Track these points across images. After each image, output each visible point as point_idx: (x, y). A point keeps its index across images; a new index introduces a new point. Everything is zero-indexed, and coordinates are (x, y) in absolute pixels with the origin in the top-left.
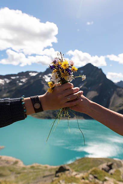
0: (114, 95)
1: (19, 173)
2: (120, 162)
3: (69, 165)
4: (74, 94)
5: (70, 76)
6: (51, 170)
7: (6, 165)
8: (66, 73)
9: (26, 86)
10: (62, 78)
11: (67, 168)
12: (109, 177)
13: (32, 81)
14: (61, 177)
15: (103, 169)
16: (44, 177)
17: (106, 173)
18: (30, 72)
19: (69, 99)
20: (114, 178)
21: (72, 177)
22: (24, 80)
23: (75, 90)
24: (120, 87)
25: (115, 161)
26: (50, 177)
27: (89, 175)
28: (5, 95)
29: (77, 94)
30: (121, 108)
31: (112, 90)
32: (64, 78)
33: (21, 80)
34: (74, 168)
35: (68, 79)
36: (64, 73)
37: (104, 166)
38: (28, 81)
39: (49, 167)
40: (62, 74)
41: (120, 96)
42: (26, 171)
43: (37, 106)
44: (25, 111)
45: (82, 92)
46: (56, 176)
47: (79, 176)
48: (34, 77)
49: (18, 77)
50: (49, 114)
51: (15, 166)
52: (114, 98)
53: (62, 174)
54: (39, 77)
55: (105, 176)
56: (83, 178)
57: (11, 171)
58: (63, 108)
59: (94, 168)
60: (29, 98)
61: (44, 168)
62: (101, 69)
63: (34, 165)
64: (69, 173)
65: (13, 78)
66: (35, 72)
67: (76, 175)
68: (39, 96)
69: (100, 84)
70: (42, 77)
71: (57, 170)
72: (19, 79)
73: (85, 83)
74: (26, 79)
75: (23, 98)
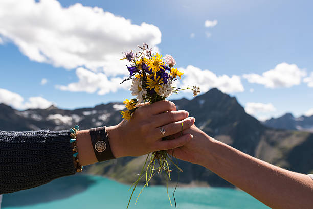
0: (262, 143)
4: (176, 123)
5: (167, 87)
8: (158, 80)
10: (151, 90)
13: (118, 119)
18: (115, 103)
19: (164, 133)
22: (104, 118)
23: (178, 114)
24: (271, 129)
29: (181, 123)
31: (257, 133)
32: (153, 89)
33: (100, 118)
35: (163, 92)
36: (154, 80)
38: (111, 119)
40: (150, 80)
41: (272, 144)
43: (101, 147)
44: (74, 156)
45: (192, 120)
49: (94, 112)
52: (263, 149)
60: (88, 131)
62: (234, 98)
68: (107, 128)
69: (235, 124)
72: (96, 116)
73: (209, 121)
74: (109, 115)
75: (75, 131)
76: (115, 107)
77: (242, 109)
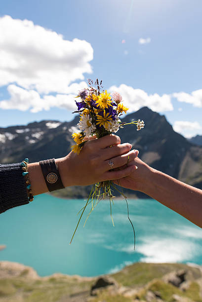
0: (187, 159)
1: (30, 290)
2: (198, 269)
3: (114, 275)
4: (122, 156)
5: (115, 123)
6: (83, 284)
7: (8, 276)
8: (107, 117)
9: (41, 145)
10: (100, 126)
11: (111, 280)
12: (180, 295)
13: (51, 137)
14: (101, 296)
15: (170, 282)
16: (72, 296)
17: (175, 289)
18: (48, 122)
19: (112, 165)
20: (189, 297)
21: (118, 296)
22: (37, 135)
24: (195, 146)
25: (190, 268)
26: (81, 296)
27: (146, 292)
28: (5, 160)
29: (127, 156)
30: (199, 180)
31: (183, 150)
32: (102, 126)
33: (34, 135)
34: (121, 281)
35: (111, 128)
36: (103, 117)
37: (172, 276)
38: (45, 137)
39: (80, 279)
40: (99, 117)
41: (196, 159)
42: (41, 286)
43: (52, 178)
45: (136, 153)
46: (92, 295)
47: (131, 294)
48: (54, 130)
49: (27, 130)
50: (79, 191)
51: (23, 279)
52: (187, 164)
53: (101, 292)
54: (62, 130)
55: (173, 293)
56: (137, 298)
57: (17, 286)
58: (102, 183)
59: (155, 281)
60: (38, 163)
61: (72, 282)
62: (164, 117)
63: (56, 276)
64: (114, 290)
65: (19, 131)
66: (56, 122)
67: (125, 292)
68: (56, 160)
69: (163, 141)
70: (67, 130)
71: (94, 284)
72: (29, 134)
73: (139, 138)
74: (42, 133)
75: (26, 164)
76: (48, 125)
77: (171, 127)
